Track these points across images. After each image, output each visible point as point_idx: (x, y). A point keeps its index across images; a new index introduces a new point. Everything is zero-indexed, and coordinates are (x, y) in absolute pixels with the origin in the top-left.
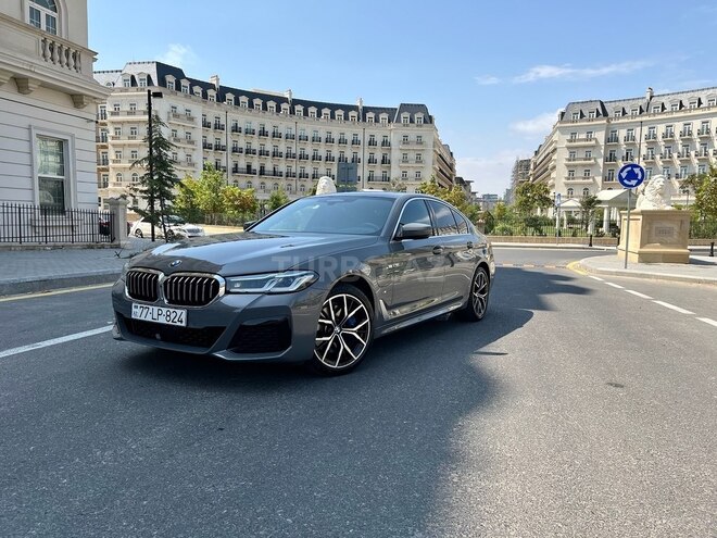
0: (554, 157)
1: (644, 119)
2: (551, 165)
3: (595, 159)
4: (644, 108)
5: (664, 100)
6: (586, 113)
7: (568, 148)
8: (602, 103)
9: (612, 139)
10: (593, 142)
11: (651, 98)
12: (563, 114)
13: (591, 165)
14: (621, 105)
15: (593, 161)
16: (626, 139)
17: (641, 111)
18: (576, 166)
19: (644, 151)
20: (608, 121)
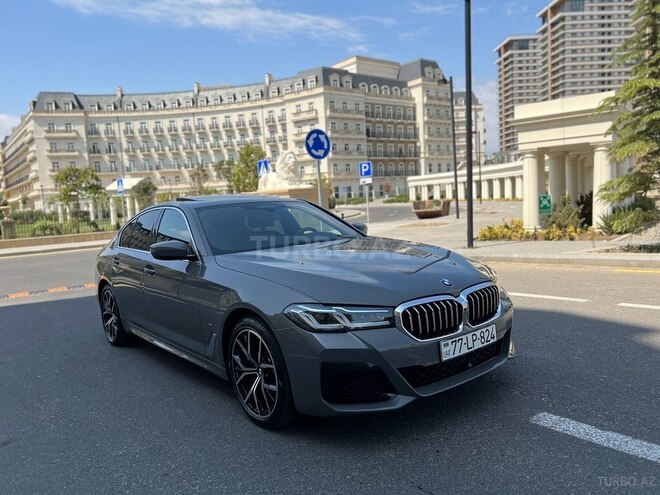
0: (33, 148)
1: (120, 115)
2: (29, 157)
3: (79, 151)
4: (118, 105)
5: (134, 99)
6: (61, 105)
7: (48, 139)
8: (75, 96)
9: (92, 132)
10: (74, 134)
11: (122, 95)
12: (35, 103)
13: (75, 157)
14: (95, 100)
15: (76, 153)
16: (107, 132)
17: (115, 108)
18: (58, 157)
19: (125, 145)
20: (85, 113)
